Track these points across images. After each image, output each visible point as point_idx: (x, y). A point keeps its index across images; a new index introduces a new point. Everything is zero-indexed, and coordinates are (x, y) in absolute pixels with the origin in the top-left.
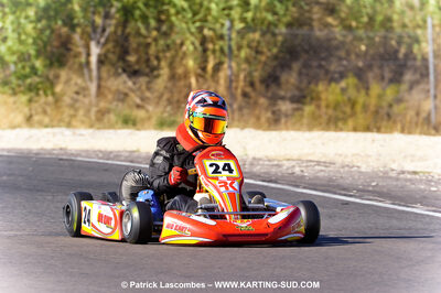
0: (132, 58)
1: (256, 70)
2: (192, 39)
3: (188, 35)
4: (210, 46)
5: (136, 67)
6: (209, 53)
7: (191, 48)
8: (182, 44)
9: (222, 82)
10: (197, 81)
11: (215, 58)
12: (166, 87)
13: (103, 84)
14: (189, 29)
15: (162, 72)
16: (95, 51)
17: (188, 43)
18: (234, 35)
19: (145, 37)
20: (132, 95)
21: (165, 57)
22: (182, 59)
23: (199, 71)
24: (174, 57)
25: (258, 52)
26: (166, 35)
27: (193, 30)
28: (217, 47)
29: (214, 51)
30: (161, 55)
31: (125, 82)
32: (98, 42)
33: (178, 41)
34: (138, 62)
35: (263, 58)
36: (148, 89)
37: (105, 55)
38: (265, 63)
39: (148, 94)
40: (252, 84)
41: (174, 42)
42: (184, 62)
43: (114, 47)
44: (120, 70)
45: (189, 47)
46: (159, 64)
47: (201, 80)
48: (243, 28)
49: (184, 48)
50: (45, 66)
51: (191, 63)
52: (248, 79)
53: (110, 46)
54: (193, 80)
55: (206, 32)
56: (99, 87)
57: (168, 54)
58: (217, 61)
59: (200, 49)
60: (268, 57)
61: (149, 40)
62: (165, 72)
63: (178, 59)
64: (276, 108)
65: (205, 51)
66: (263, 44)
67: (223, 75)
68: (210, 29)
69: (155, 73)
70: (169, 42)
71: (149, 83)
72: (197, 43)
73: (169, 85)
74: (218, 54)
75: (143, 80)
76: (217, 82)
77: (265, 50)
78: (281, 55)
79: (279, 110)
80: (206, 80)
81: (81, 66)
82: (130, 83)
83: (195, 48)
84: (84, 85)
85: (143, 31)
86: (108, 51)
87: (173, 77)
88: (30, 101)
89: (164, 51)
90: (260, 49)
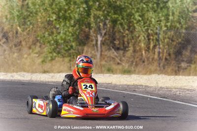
0: (117, 42)
1: (171, 49)
2: (144, 34)
3: (142, 33)
4: (152, 37)
5: (118, 46)
6: (151, 40)
7: (143, 38)
8: (139, 36)
9: (156, 53)
10: (145, 53)
11: (153, 43)
12: (131, 55)
13: (103, 53)
14: (142, 30)
15: (129, 49)
16: (100, 39)
17: (141, 36)
18: (162, 33)
19: (123, 33)
20: (116, 58)
21: (132, 42)
22: (139, 43)
23: (146, 48)
24: (135, 42)
25: (172, 40)
26: (132, 32)
27: (144, 30)
28: (154, 38)
29: (153, 40)
30: (130, 41)
31: (113, 53)
32: (101, 35)
33: (137, 35)
34: (119, 44)
35: (175, 43)
36: (124, 56)
37: (105, 41)
38: (175, 46)
39: (123, 58)
40: (169, 55)
41: (135, 36)
42: (140, 44)
43: (109, 37)
44: (111, 48)
45: (142, 38)
46: (128, 45)
47: (147, 52)
48: (166, 30)
49: (140, 38)
50: (77, 45)
51: (143, 45)
52: (168, 52)
53: (107, 37)
54: (144, 52)
55: (149, 31)
56: (101, 55)
57: (133, 41)
58: (154, 44)
59: (147, 38)
60: (177, 43)
61: (124, 34)
62: (131, 49)
63: (137, 43)
64: (180, 66)
65: (149, 39)
66: (175, 37)
67: (157, 50)
68: (151, 30)
69: (127, 49)
70: (133, 35)
71: (124, 53)
72: (146, 36)
73: (133, 54)
74: (155, 41)
75: (121, 52)
76: (154, 53)
77: (176, 40)
78: (183, 42)
79: (181, 66)
80: (149, 52)
81: (93, 46)
82: (115, 53)
83: (145, 38)
84: (95, 54)
85: (122, 30)
86: (106, 39)
87: (135, 51)
88: (70, 61)
89: (131, 40)
90: (174, 39)
